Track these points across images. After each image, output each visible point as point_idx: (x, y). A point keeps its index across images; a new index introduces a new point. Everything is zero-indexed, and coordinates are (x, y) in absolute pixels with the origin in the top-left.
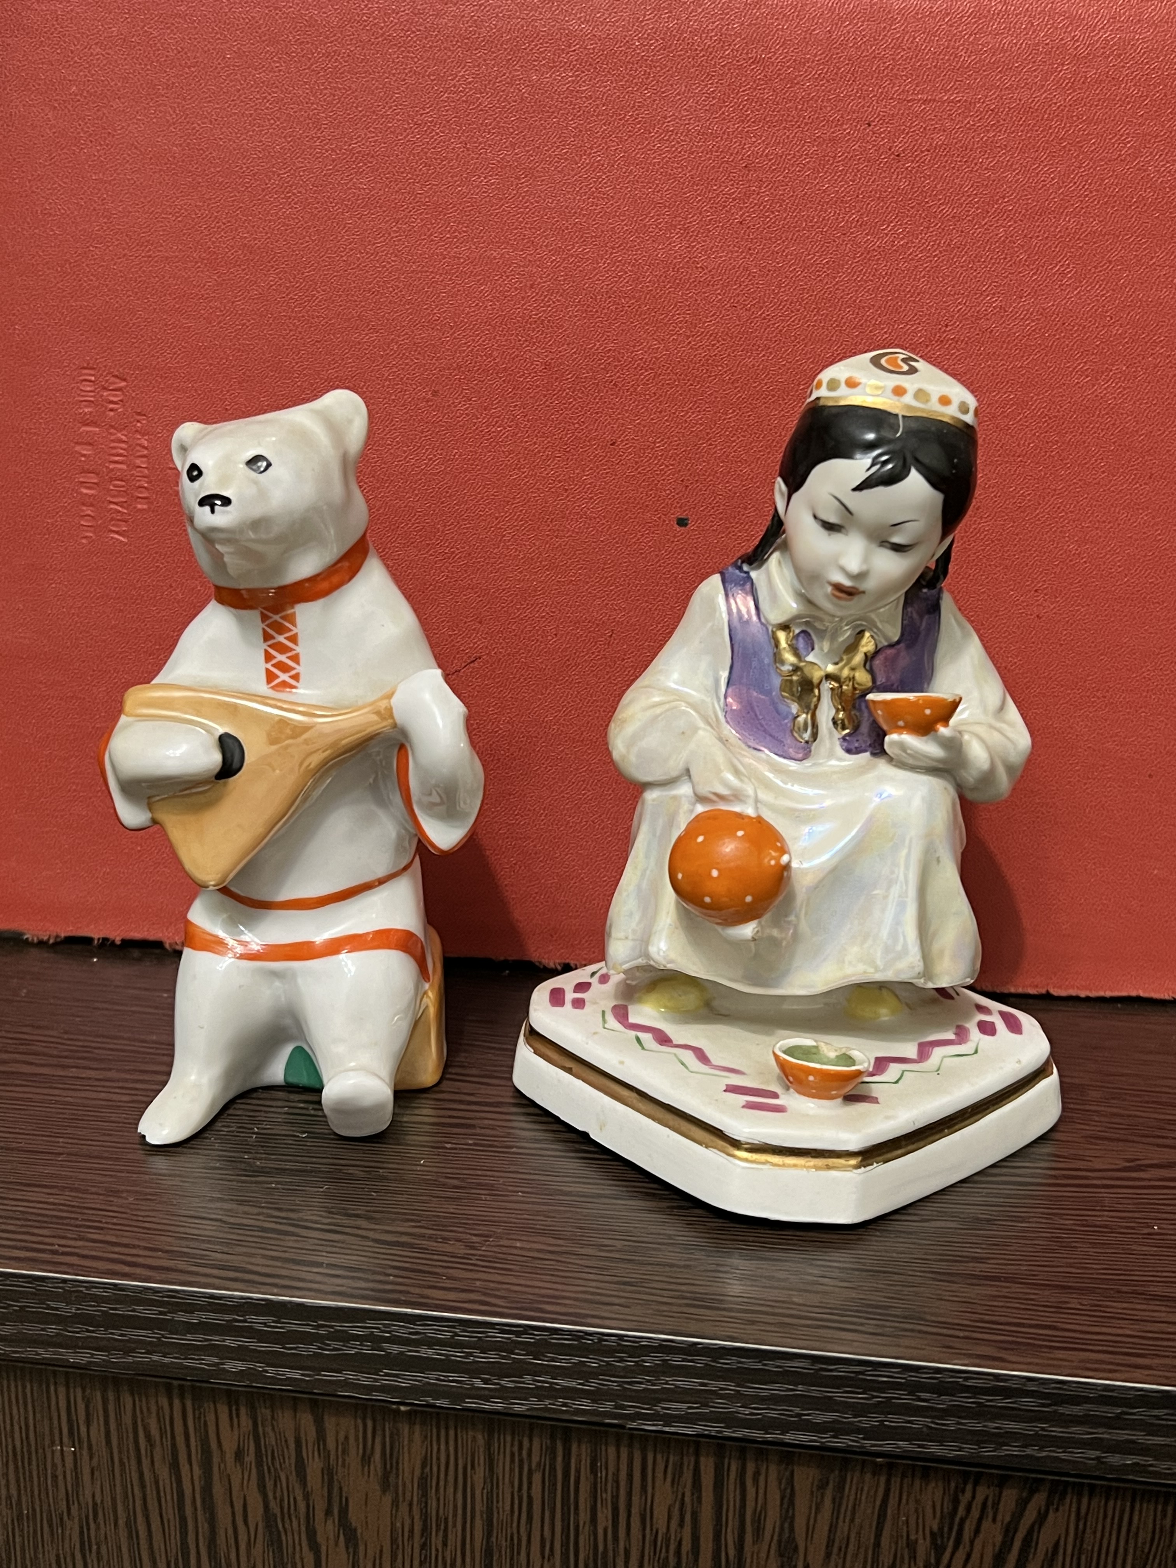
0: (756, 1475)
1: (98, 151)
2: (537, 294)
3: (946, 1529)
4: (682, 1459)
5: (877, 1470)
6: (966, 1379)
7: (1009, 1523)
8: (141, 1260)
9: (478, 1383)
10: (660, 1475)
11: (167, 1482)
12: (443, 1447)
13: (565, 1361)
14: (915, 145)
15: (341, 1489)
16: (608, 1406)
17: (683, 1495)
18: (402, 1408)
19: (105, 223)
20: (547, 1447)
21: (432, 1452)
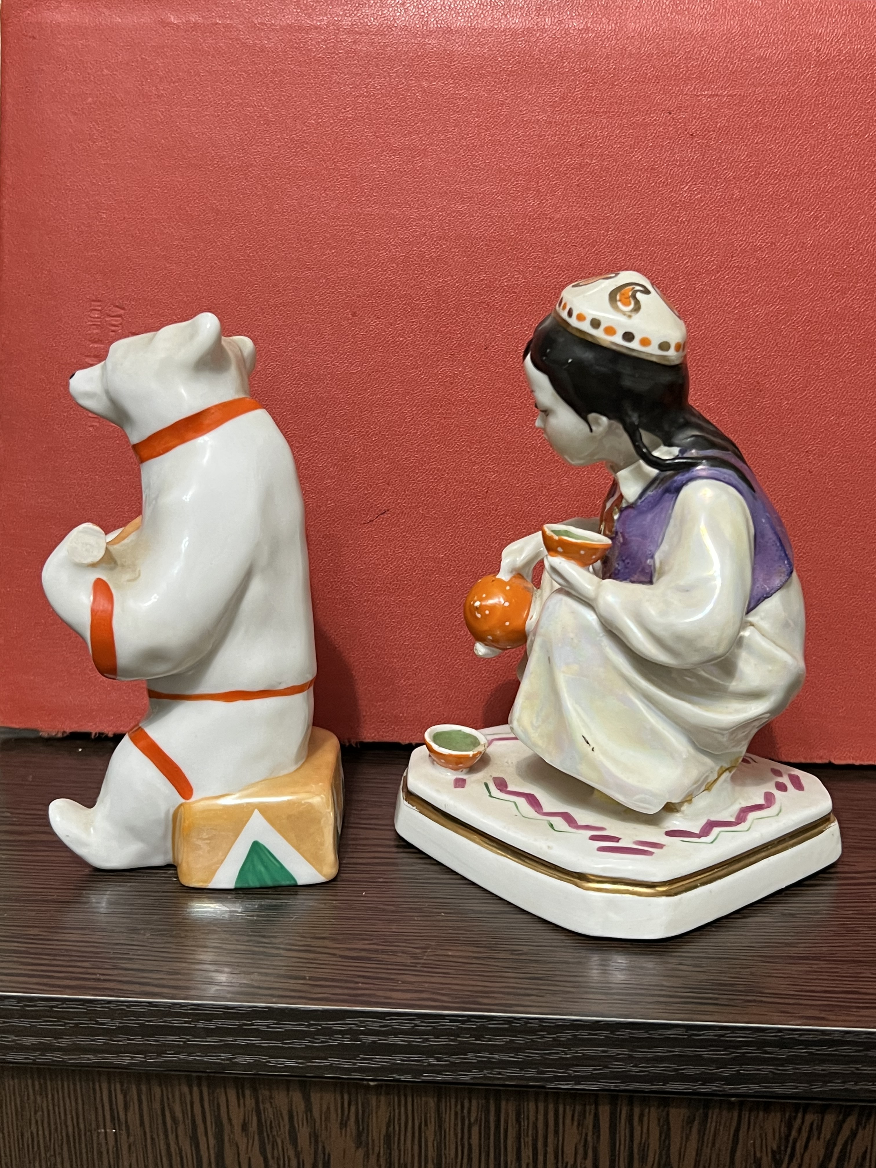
0: (641, 1116)
3: (783, 1148)
4: (585, 1107)
5: (731, 1106)
6: (801, 1035)
7: (829, 1140)
9: (432, 1061)
10: (568, 1121)
11: (189, 1151)
12: (403, 1111)
13: (500, 1041)
15: (324, 1147)
16: (531, 1073)
17: (586, 1135)
18: (372, 1083)
20: (482, 1106)
21: (394, 1115)
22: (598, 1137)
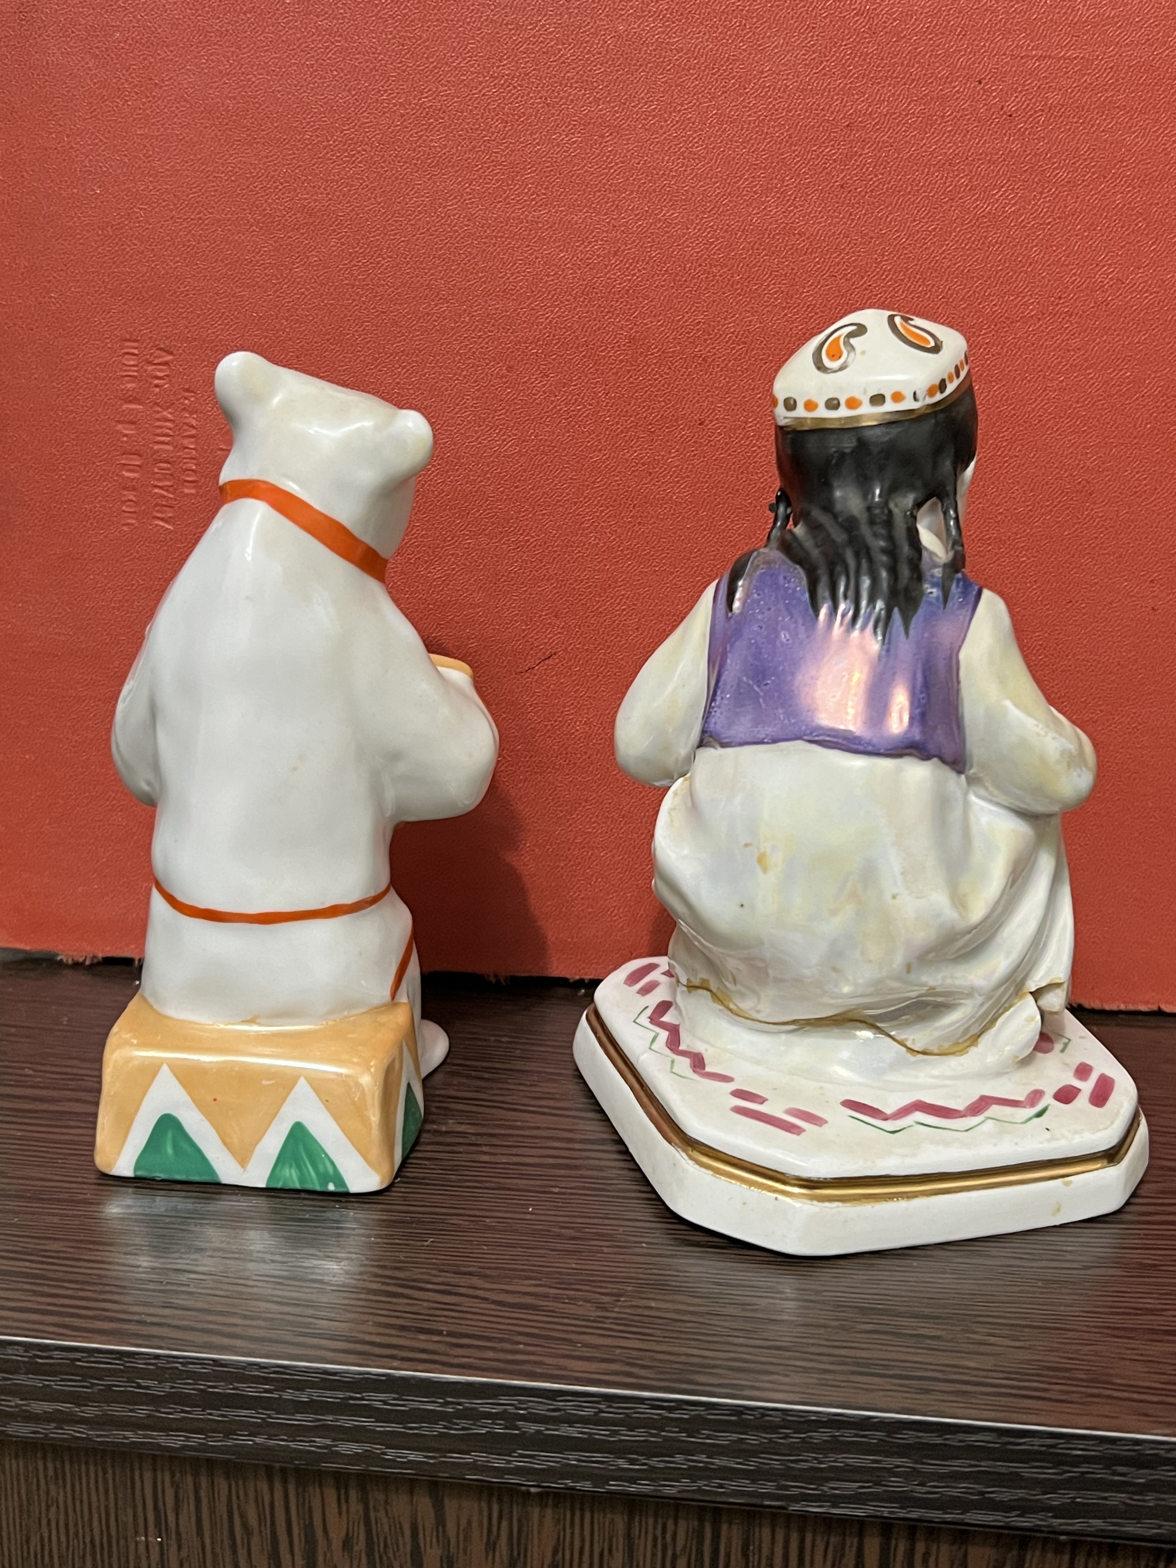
0: (927, 1554)
1: (144, 104)
2: (622, 261)
5: (1059, 1547)
8: (238, 1330)
9: (623, 1464)
12: (577, 1532)
14: (1028, 105)
16: (768, 1487)
18: (533, 1490)
19: (151, 182)
20: (693, 1529)
21: (564, 1537)
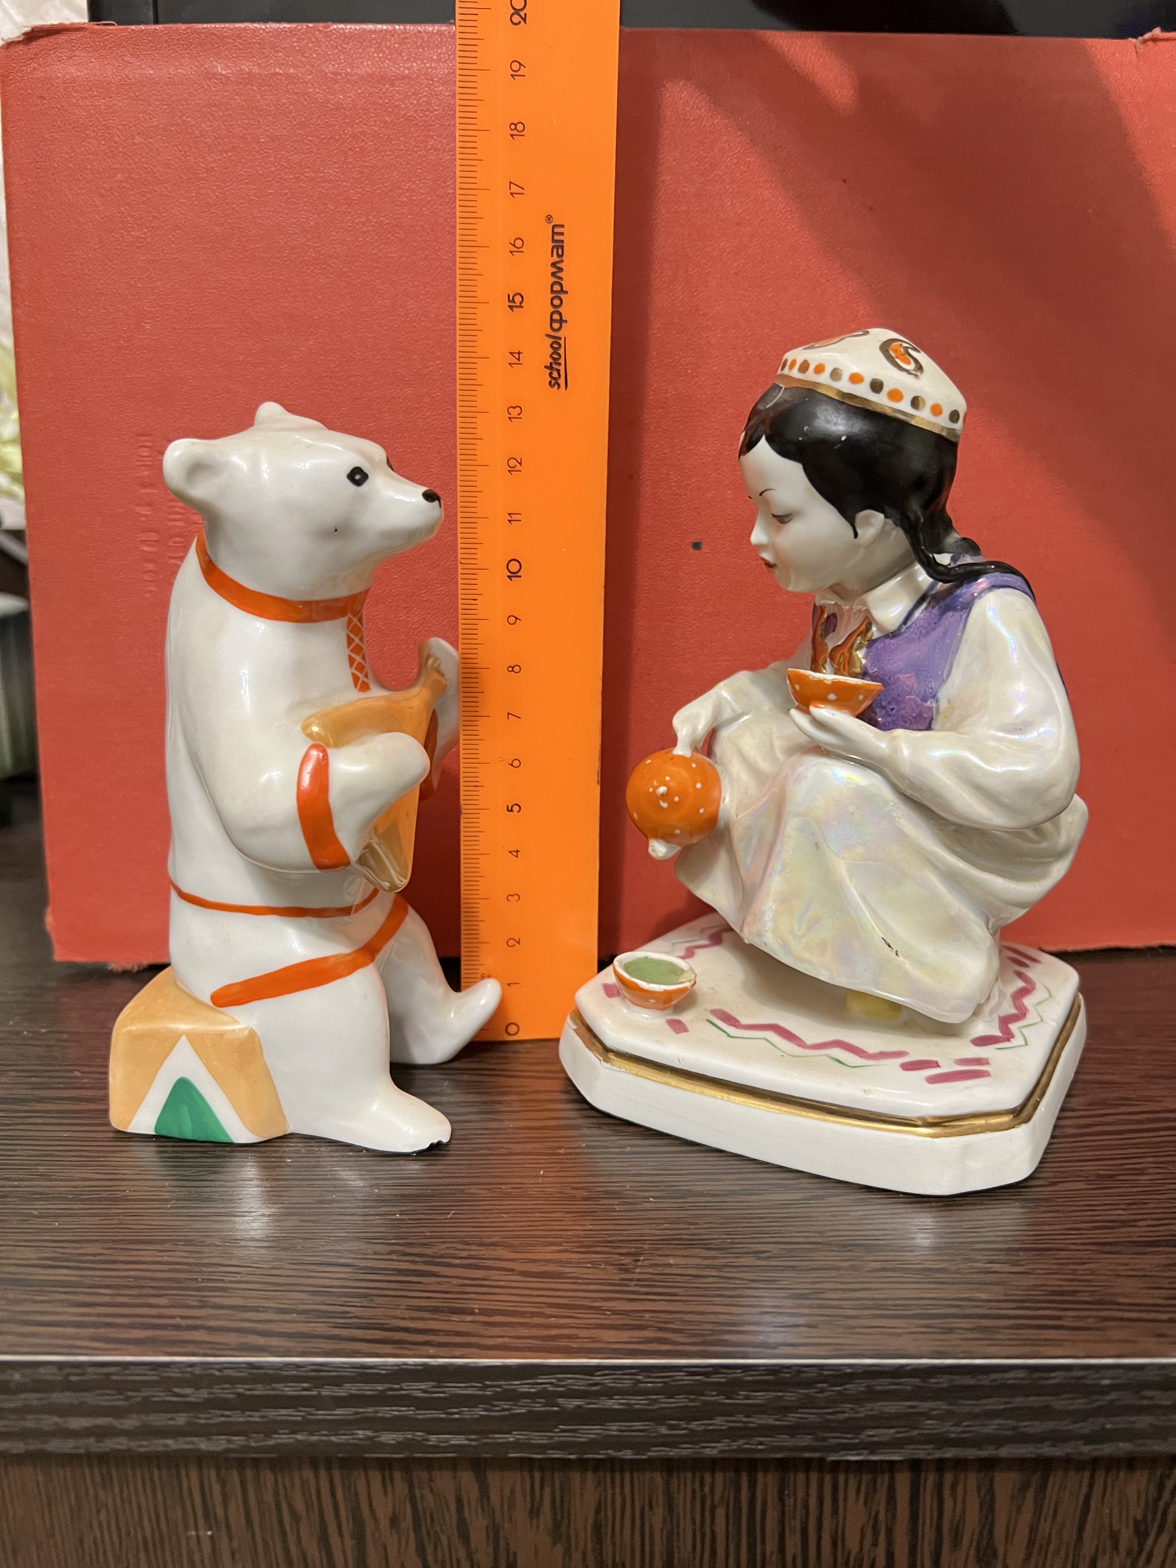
0: (955, 1482)
3: (1150, 1515)
4: (876, 1476)
10: (852, 1494)
12: (618, 1491)
13: (760, 1397)
15: (508, 1544)
16: (806, 1440)
17: (877, 1514)
20: (731, 1480)
21: (606, 1496)
22: (894, 1516)
